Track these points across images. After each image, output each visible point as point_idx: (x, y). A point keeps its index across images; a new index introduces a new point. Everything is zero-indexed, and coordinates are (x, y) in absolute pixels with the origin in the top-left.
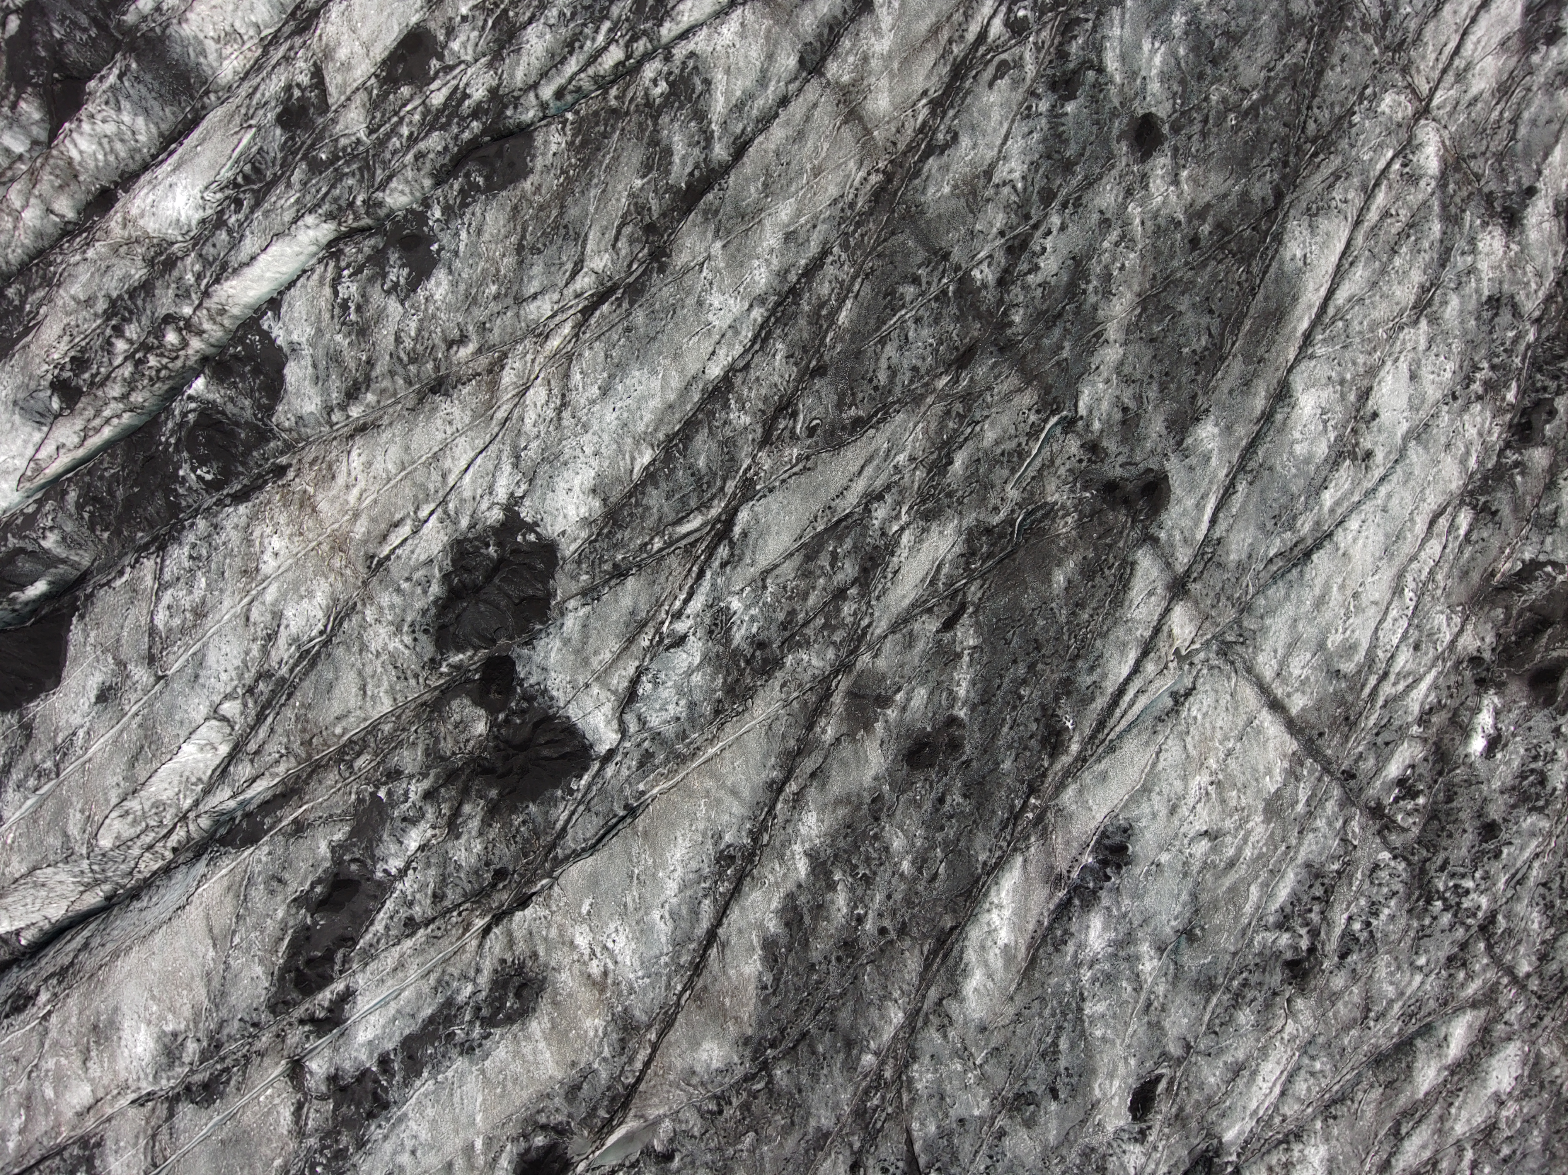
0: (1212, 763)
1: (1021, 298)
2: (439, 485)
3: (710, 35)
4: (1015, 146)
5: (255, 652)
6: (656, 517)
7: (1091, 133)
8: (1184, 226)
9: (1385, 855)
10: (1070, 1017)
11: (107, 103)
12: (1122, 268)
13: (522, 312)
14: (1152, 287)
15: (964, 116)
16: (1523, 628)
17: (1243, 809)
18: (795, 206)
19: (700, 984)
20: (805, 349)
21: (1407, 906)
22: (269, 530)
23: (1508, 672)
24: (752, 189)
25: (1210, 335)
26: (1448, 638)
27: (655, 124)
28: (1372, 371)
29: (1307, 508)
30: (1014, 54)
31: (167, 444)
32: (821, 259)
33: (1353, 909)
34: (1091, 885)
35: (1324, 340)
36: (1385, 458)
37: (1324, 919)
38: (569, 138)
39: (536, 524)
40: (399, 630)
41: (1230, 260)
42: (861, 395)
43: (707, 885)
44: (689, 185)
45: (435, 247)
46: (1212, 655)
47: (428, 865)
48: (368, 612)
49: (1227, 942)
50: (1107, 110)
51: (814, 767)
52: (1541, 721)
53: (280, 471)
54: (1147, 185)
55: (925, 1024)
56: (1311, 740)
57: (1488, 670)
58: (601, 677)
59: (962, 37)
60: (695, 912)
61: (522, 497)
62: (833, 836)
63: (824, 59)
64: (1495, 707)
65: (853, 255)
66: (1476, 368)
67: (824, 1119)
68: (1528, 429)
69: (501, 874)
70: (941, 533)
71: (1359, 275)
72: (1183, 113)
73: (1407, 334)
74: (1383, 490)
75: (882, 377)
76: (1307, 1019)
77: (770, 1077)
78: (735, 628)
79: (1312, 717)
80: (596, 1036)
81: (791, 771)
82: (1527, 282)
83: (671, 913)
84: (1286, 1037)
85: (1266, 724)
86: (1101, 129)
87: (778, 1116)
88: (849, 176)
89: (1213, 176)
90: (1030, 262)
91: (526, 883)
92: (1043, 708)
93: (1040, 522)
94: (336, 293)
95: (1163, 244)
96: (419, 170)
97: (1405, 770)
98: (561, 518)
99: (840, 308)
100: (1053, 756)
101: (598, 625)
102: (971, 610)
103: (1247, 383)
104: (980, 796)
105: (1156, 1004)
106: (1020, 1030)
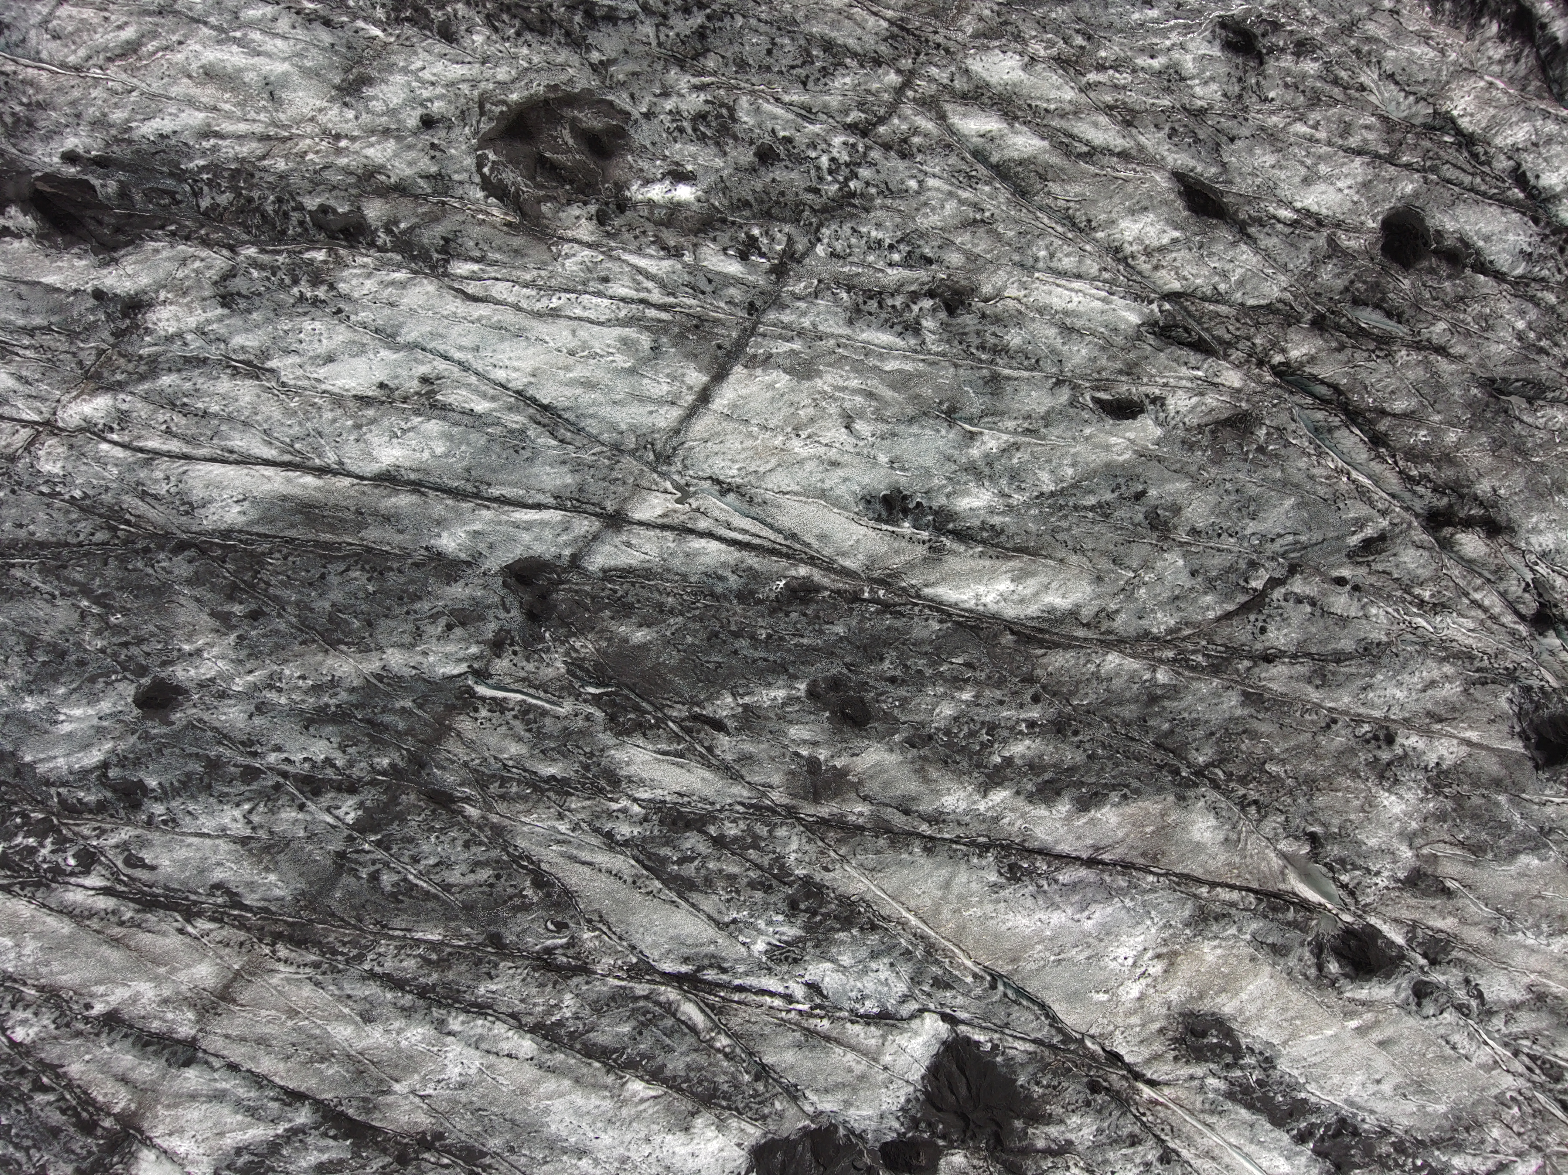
0: (778, 441)
1: (364, 764)
3: (191, 1161)
4: (208, 824)
6: (694, 1056)
7: (172, 754)
8: (241, 632)
9: (820, 249)
10: (1062, 501)
12: (303, 677)
14: (314, 641)
15: (192, 885)
16: (553, 180)
17: (815, 399)
18: (335, 1024)
19: (1141, 861)
21: (864, 215)
23: (604, 183)
24: (331, 1071)
25: (347, 570)
26: (587, 252)
28: (338, 400)
30: (116, 855)
32: (381, 977)
33: (881, 264)
34: (931, 517)
35: (319, 457)
36: (424, 362)
37: (898, 290)
41: (264, 575)
42: (510, 889)
43: (1044, 883)
44: (346, 1136)
46: (674, 468)
47: (1107, 1159)
49: (947, 376)
50: (144, 746)
51: (898, 814)
52: (642, 135)
54: (209, 680)
55: (1111, 633)
56: (728, 355)
57: (607, 203)
58: (872, 1056)
59: (114, 911)
60: (1074, 887)
62: (960, 774)
63: (178, 1041)
64: (642, 186)
65: (367, 947)
66: (302, 298)
67: (1232, 702)
68: (347, 230)
69: (1094, 1087)
70: (628, 764)
71: (240, 442)
72: (125, 669)
73: (287, 376)
74: (458, 355)
75: (485, 874)
76: (1000, 277)
77: (1208, 765)
78: (784, 938)
79: (706, 359)
80: (1220, 946)
81: (910, 834)
82: (196, 271)
83: (1083, 910)
84: (1023, 293)
85: (725, 402)
86: (165, 745)
87: (1243, 747)
88: (288, 980)
89: (181, 619)
90: (323, 768)
91: (1096, 1061)
92: (773, 612)
93: (589, 671)
95: (266, 645)
97: (730, 256)
98: (725, 1153)
99: (426, 941)
100: (818, 588)
101: (822, 1077)
102: (697, 709)
103: (388, 519)
104: (878, 645)
105: (1026, 425)
106: (1089, 544)
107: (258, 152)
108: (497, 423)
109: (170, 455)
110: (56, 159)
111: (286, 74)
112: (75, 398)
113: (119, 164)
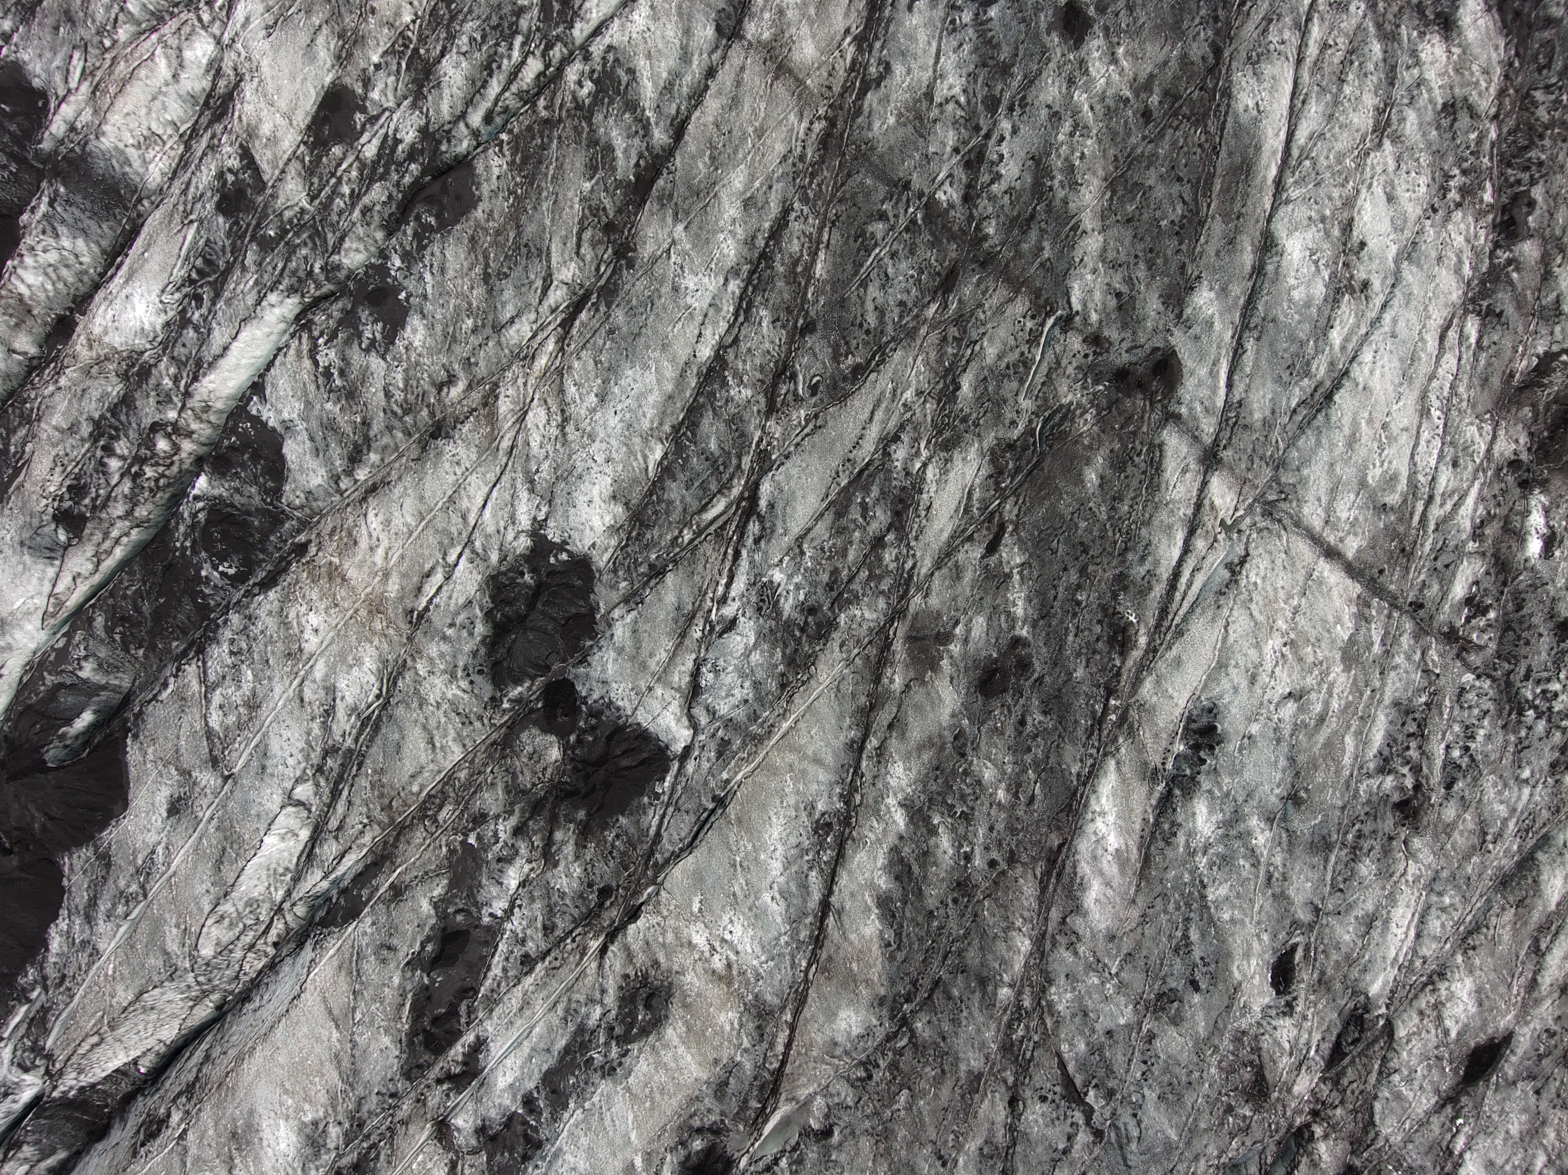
0: (1281, 624)
1: (990, 209)
2: (461, 526)
3: (623, 25)
4: (948, 62)
5: (316, 730)
6: (680, 509)
7: (1020, 31)
8: (1132, 101)
9: (1469, 677)
10: (1195, 906)
11: (44, 232)
12: (1082, 157)
13: (503, 339)
14: (1116, 168)
15: (891, 44)
16: (1553, 421)
17: (1321, 663)
18: (746, 172)
19: (824, 955)
20: (789, 310)
21: (1500, 722)
22: (303, 609)
23: (1548, 468)
24: (701, 165)
25: (1184, 202)
26: (1483, 448)
27: (590, 124)
28: (1349, 203)
29: (1318, 351)
31: (184, 548)
32: (784, 218)
33: (1449, 737)
34: (1188, 772)
35: (1296, 182)
36: (1382, 284)
37: (1423, 753)
38: (509, 158)
39: (565, 543)
40: (453, 676)
41: (1186, 125)
42: (854, 342)
43: (810, 857)
44: (637, 176)
45: (402, 296)
46: (1258, 518)
47: (532, 899)
48: (419, 666)
49: (1333, 798)
50: (1030, 6)
51: (889, 718)
53: (302, 549)
54: (1087, 70)
55: (1054, 945)
56: (1372, 579)
57: (1528, 471)
58: (662, 678)
60: (804, 886)
61: (546, 520)
62: (924, 781)
63: (740, 22)
64: (1544, 506)
65: (814, 206)
66: (1449, 177)
67: (973, 1061)
68: (1513, 225)
69: (606, 892)
70: (964, 459)
71: (1314, 111)
73: (1374, 158)
74: (1387, 317)
75: (872, 319)
76: (1427, 857)
77: (912, 1031)
78: (782, 600)
79: (1369, 557)
80: (732, 1029)
81: (868, 727)
82: (1477, 82)
83: (781, 893)
84: (1410, 879)
85: (1326, 574)
86: (1028, 26)
87: (928, 1069)
88: (792, 130)
89: (1149, 47)
90: (990, 172)
91: (632, 895)
92: (1103, 608)
93: (1060, 425)
94: (316, 363)
95: (1117, 124)
96: (368, 224)
97: (1471, 588)
98: (588, 531)
99: (814, 261)
100: (1123, 654)
101: (647, 627)
102: (1010, 528)
103: (1231, 242)
104: (1060, 710)
105: (1276, 875)
106: (1149, 930)
109: (1302, 47)
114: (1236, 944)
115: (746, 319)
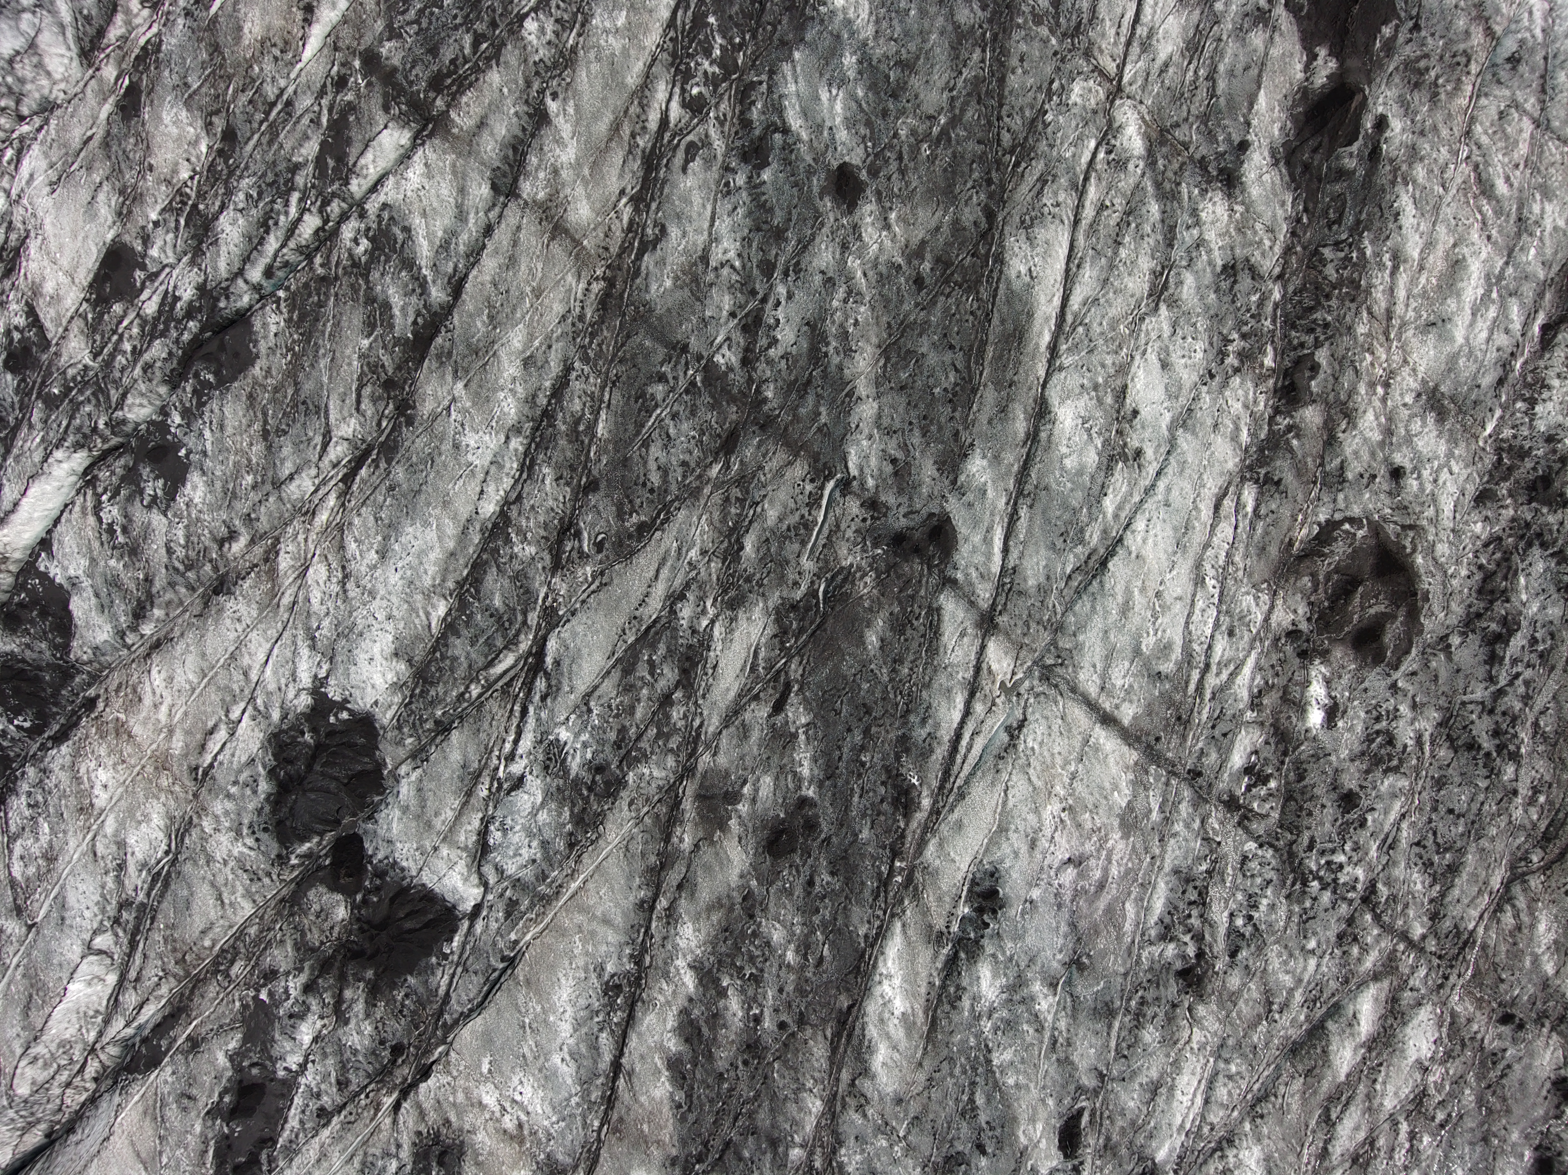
0: (1059, 789)
1: (768, 373)
2: (243, 683)
3: (397, 183)
4: (723, 226)
5: (110, 883)
6: (465, 664)
7: (793, 196)
8: (904, 268)
9: (1251, 846)
10: (980, 1070)
12: (856, 323)
13: (284, 495)
14: (890, 335)
15: (667, 206)
16: (1334, 591)
17: (1099, 829)
18: (525, 332)
19: (614, 1115)
20: (572, 468)
21: (1284, 893)
22: (93, 764)
23: (1328, 638)
24: (479, 324)
25: (957, 370)
26: (1260, 618)
27: (367, 282)
28: (1124, 369)
30: (699, 134)
32: (565, 376)
34: (973, 935)
35: (1069, 349)
36: (1156, 452)
37: (1205, 921)
38: (286, 316)
40: (239, 834)
41: (958, 292)
42: (638, 501)
43: (600, 1018)
44: (415, 333)
45: (183, 452)
46: (1036, 682)
47: (325, 1055)
48: (205, 823)
49: (1115, 964)
50: (801, 169)
51: (679, 878)
52: (1375, 680)
53: (90, 704)
54: (860, 235)
55: (844, 1107)
56: (1149, 746)
57: (1308, 641)
58: (448, 837)
59: (644, 128)
60: (595, 1048)
61: (327, 677)
62: (713, 943)
63: (516, 180)
64: (1324, 677)
65: (595, 365)
66: (1227, 341)
68: (1294, 390)
69: (397, 1050)
70: (749, 619)
71: (1088, 276)
72: (876, 155)
73: (1150, 323)
74: (1161, 485)
75: (655, 478)
76: (1212, 1024)
78: (569, 759)
79: (1146, 724)
81: (658, 887)
82: (1260, 242)
83: (571, 1054)
84: (1195, 1046)
85: (1102, 740)
86: (801, 190)
88: (570, 290)
89: (920, 212)
90: (767, 336)
91: (424, 1054)
92: (887, 769)
93: (841, 587)
94: (100, 520)
95: (889, 291)
96: (150, 380)
97: (1249, 757)
98: (369, 689)
99: (596, 420)
100: (907, 816)
101: (432, 785)
102: (796, 688)
103: (1003, 410)
104: (847, 871)
105: (1061, 1040)
106: (935, 1094)
107: (1375, 308)
108: (1092, 518)
109: (1079, 208)
110: (1380, 109)
111: (1452, 340)
112: (1143, 118)
113: (1371, 172)
114: (1022, 1109)
115: (529, 476)
